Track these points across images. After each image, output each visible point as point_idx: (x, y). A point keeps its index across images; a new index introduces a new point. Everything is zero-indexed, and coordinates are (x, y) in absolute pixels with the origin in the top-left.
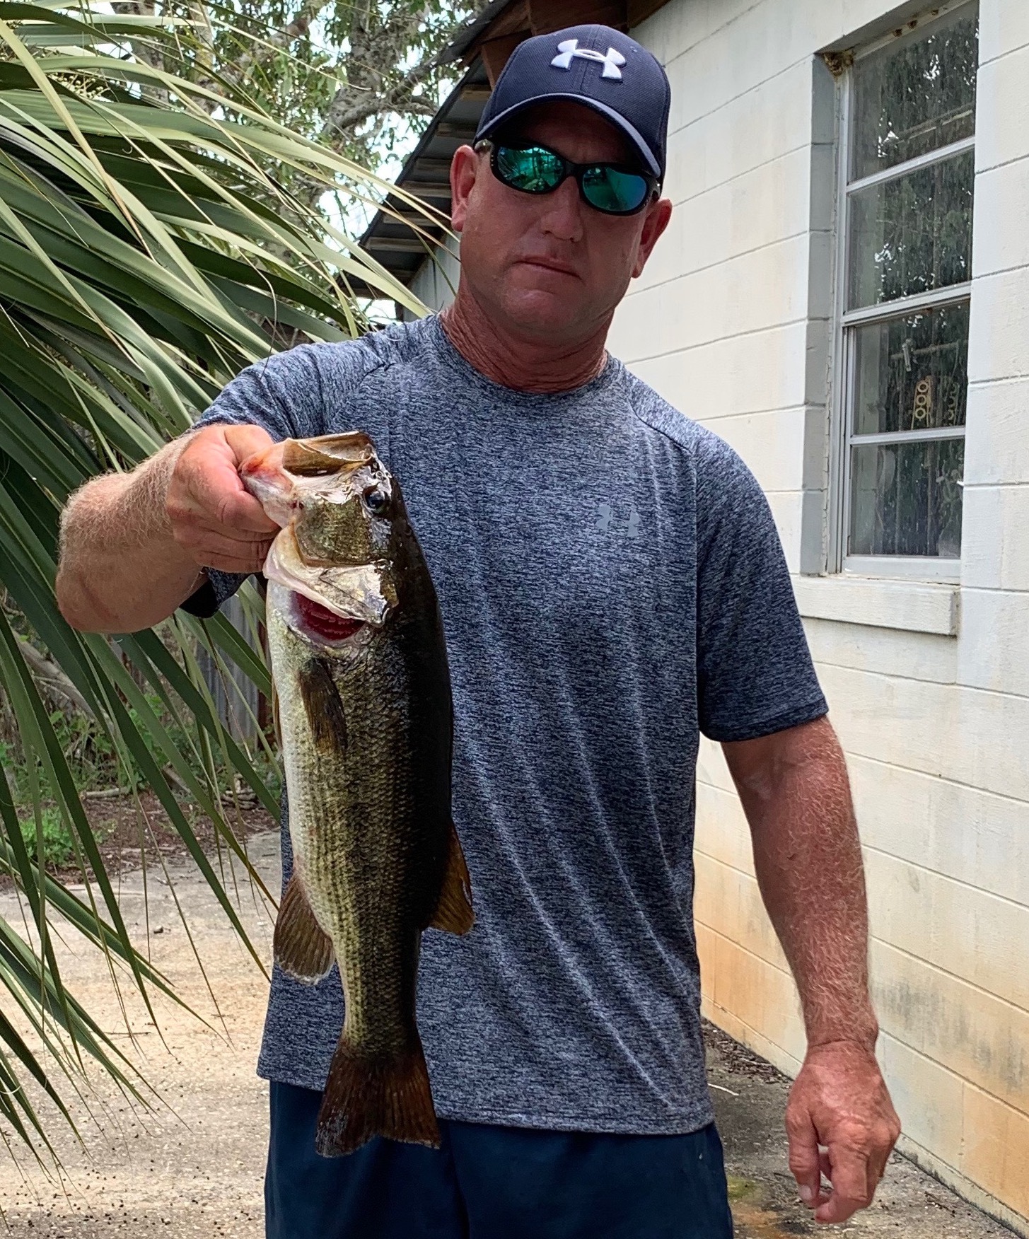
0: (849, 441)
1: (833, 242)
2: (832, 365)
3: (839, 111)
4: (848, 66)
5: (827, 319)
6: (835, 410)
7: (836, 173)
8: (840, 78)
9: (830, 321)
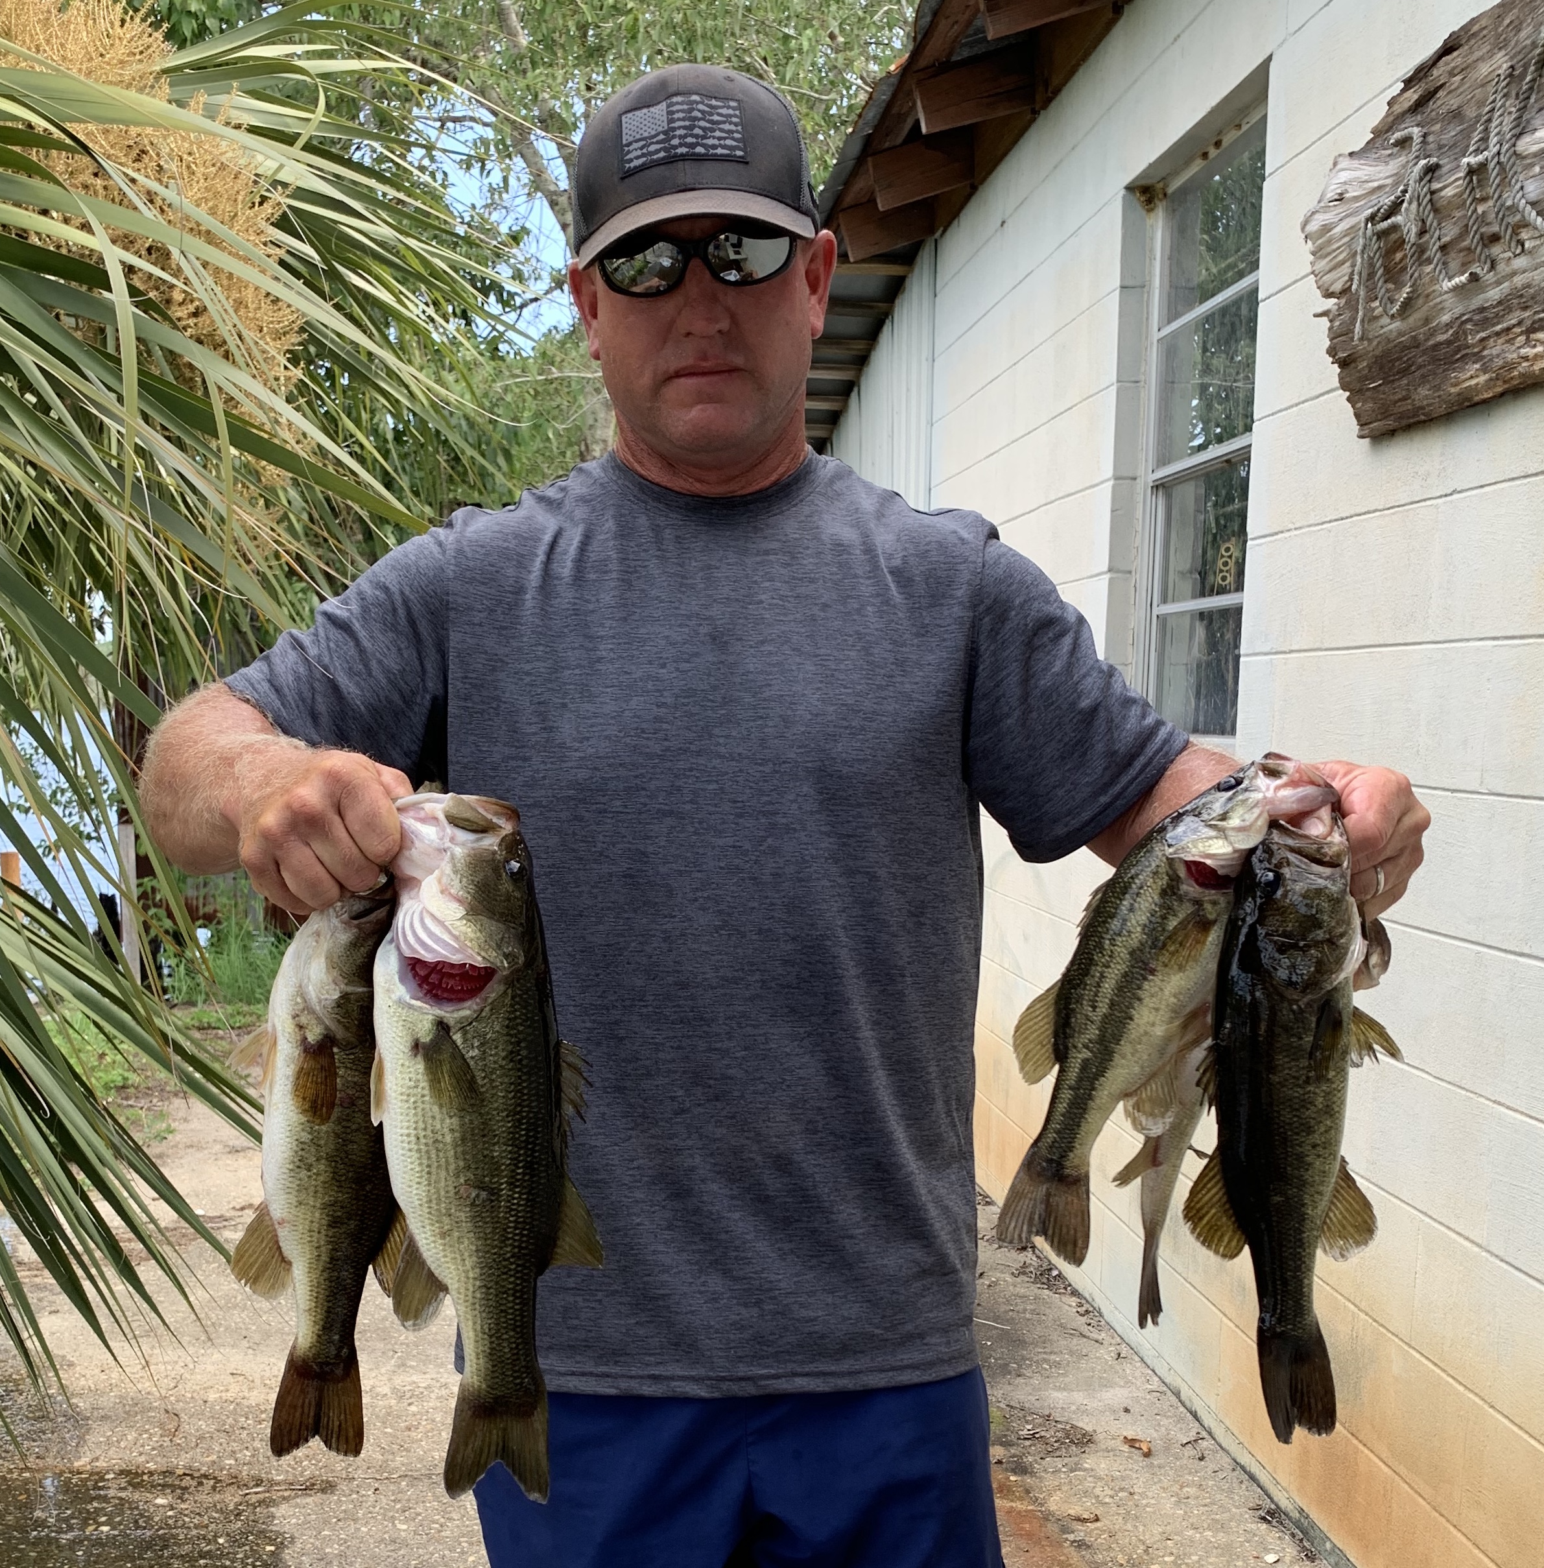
0: (1156, 611)
1: (1142, 395)
2: (1140, 529)
3: (1152, 250)
4: (1161, 200)
5: (1135, 479)
6: (1142, 578)
7: (1147, 319)
8: (1152, 215)
9: (1138, 480)
